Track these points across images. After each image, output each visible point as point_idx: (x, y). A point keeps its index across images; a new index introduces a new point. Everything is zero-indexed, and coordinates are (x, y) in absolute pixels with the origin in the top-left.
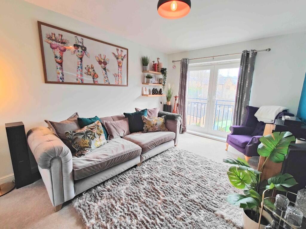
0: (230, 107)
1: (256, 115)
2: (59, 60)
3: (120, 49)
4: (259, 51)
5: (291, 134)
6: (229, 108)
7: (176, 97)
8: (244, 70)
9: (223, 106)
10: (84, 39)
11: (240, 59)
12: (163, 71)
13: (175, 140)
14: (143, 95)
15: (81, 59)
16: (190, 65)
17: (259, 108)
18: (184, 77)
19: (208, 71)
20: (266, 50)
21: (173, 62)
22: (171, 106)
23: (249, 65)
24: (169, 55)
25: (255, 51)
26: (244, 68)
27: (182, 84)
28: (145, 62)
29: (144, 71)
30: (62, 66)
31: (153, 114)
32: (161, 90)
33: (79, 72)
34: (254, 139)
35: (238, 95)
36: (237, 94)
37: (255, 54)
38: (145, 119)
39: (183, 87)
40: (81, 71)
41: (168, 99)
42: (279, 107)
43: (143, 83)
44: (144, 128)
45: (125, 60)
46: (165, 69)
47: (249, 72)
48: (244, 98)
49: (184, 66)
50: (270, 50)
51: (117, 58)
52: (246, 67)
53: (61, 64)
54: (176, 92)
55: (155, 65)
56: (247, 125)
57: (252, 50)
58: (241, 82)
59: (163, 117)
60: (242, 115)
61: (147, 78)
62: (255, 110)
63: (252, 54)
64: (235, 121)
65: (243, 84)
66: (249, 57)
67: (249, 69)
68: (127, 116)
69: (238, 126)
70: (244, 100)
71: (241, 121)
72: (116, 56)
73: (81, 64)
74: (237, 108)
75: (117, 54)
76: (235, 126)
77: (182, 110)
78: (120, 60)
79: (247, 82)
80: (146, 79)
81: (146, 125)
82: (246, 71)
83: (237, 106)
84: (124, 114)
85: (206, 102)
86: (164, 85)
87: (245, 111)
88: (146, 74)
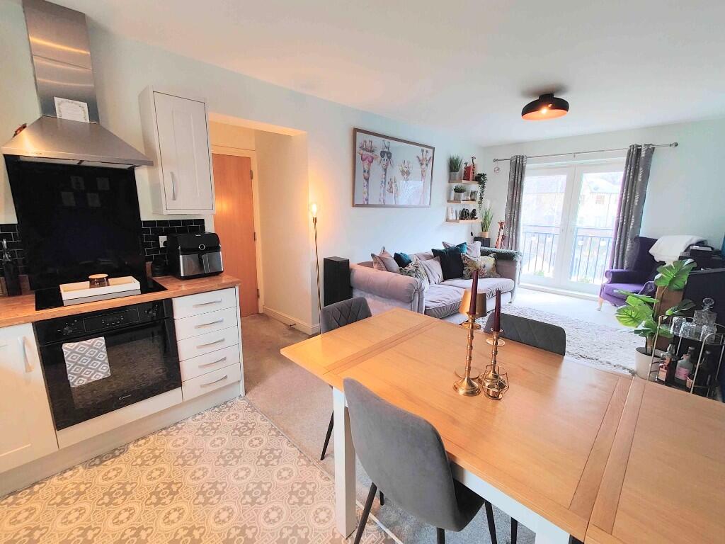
0: (603, 240)
1: (651, 251)
2: (366, 175)
3: (425, 149)
4: (658, 146)
5: (693, 261)
6: (601, 242)
7: (501, 224)
8: (631, 177)
9: (590, 238)
10: (391, 141)
11: (625, 158)
12: (480, 179)
13: (512, 292)
14: (447, 220)
15: (385, 170)
16: (528, 166)
17: (656, 240)
18: (516, 187)
19: (564, 178)
20: (671, 145)
21: (496, 160)
22: (489, 239)
23: (641, 169)
24: (487, 149)
25: (651, 147)
26: (631, 174)
27: (513, 201)
28: (453, 166)
29: (451, 180)
30: (368, 182)
31: (474, 252)
32: (474, 211)
33: (382, 189)
34: (649, 285)
35: (621, 218)
36: (619, 217)
37: (651, 150)
38: (466, 258)
39: (514, 204)
40: (384, 187)
41: (484, 227)
42: (690, 237)
43: (449, 201)
44: (464, 273)
45: (430, 164)
46: (484, 175)
47: (640, 180)
48: (632, 224)
49: (518, 169)
50: (676, 145)
51: (422, 164)
52: (636, 172)
53: (367, 180)
54: (500, 214)
55: (468, 169)
56: (636, 268)
57: (645, 145)
58: (626, 196)
59: (492, 255)
60: (626, 253)
61: (456, 192)
62: (650, 242)
63: (646, 151)
64: (615, 262)
65: (630, 201)
66: (640, 155)
67: (640, 176)
68: (436, 253)
69: (619, 270)
70: (631, 227)
71: (626, 262)
72: (420, 161)
73: (385, 178)
74: (617, 240)
75: (421, 158)
76: (614, 270)
77: (512, 245)
78: (424, 166)
79: (637, 197)
80: (453, 192)
81: (467, 267)
82: (635, 179)
83: (618, 237)
84: (433, 250)
85: (558, 231)
86: (480, 203)
87: (632, 246)
88: (454, 185)
